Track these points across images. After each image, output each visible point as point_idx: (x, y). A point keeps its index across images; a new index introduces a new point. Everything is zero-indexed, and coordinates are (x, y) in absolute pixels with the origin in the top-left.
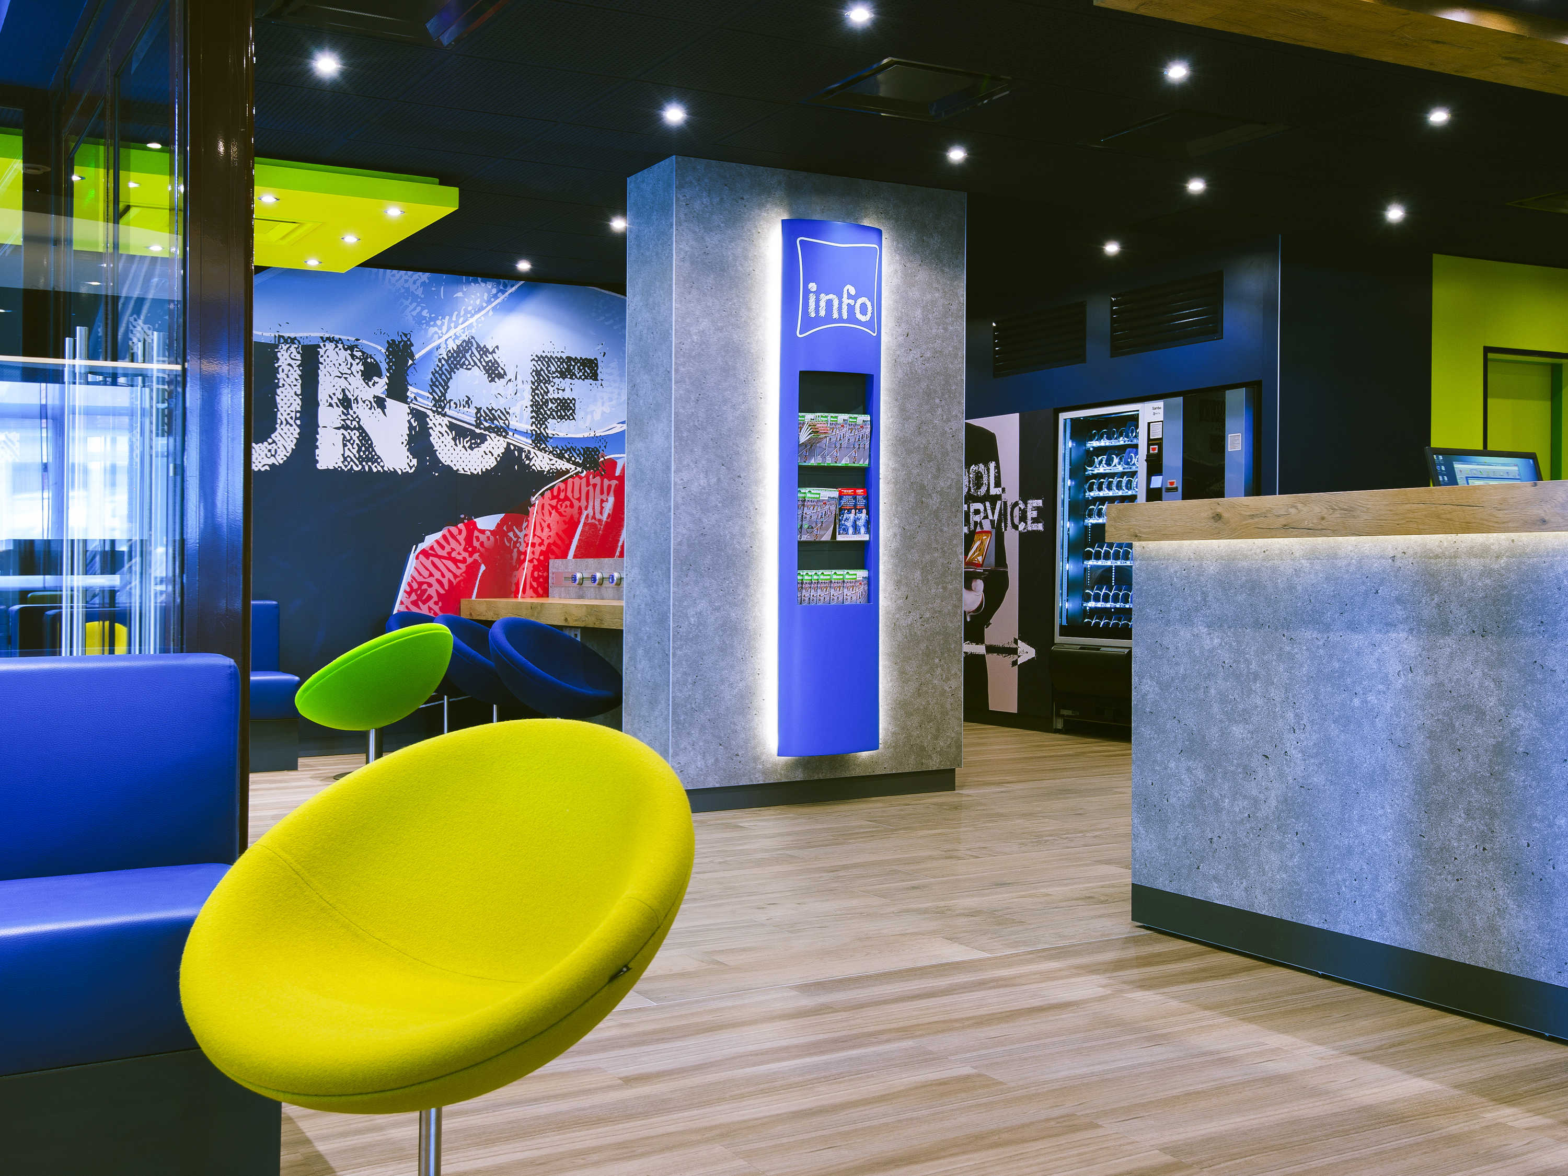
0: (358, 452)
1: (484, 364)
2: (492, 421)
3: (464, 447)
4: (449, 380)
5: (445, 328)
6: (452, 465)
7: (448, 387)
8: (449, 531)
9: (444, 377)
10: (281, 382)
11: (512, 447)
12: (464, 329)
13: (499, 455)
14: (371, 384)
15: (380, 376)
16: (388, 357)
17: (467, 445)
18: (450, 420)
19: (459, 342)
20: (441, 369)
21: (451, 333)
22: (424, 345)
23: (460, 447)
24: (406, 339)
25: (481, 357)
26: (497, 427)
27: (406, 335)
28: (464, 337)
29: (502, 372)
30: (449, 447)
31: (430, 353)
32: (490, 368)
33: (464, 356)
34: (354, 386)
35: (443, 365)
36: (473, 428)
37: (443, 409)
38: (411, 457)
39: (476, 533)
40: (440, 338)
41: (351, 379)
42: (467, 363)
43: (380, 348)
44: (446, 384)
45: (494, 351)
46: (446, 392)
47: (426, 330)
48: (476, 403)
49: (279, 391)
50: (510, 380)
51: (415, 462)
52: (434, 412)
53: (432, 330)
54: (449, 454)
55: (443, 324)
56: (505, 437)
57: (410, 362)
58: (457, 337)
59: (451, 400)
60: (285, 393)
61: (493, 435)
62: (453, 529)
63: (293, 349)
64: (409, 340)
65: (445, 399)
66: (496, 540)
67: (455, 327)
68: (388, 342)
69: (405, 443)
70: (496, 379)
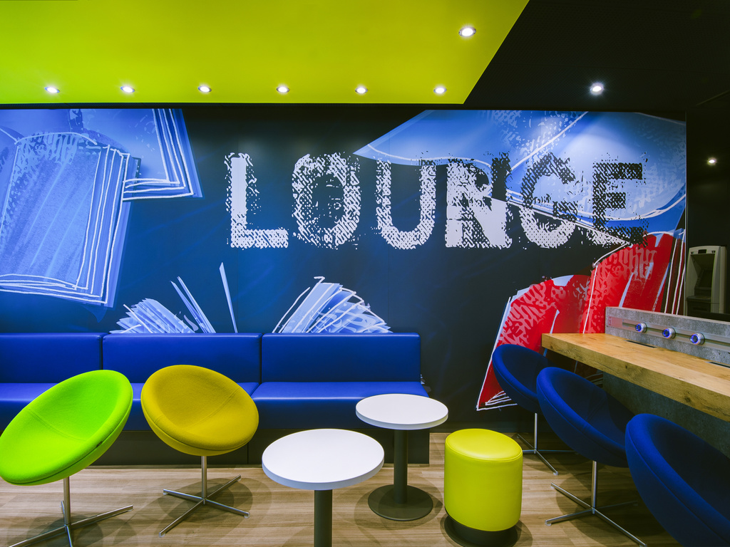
0: (473, 235)
1: (559, 171)
2: (565, 211)
3: (545, 229)
4: (534, 184)
5: (532, 148)
6: (536, 242)
7: (534, 189)
8: (534, 287)
9: (531, 182)
10: (423, 191)
11: (579, 229)
12: (545, 147)
13: (569, 235)
14: (481, 189)
15: (487, 183)
16: (493, 170)
17: (547, 229)
18: (535, 211)
19: (541, 157)
20: (529, 176)
21: (536, 151)
22: (518, 160)
23: (542, 229)
24: (505, 157)
25: (557, 166)
26: (568, 215)
27: (505, 154)
28: (545, 153)
29: (572, 176)
30: (534, 229)
31: (521, 166)
32: (564, 174)
33: (545, 167)
34: (470, 191)
35: (530, 174)
36: (551, 216)
37: (530, 204)
38: (508, 237)
39: (553, 289)
40: (528, 155)
41: (468, 186)
42: (547, 171)
43: (487, 164)
44: (533, 186)
45: (566, 162)
46: (532, 191)
47: (519, 150)
48: (553, 199)
49: (421, 197)
50: (578, 182)
51: (510, 241)
52: (524, 206)
53: (523, 150)
54: (534, 234)
55: (531, 145)
56: (574, 222)
57: (508, 173)
58: (540, 154)
59: (536, 198)
60: (426, 198)
61: (565, 221)
62: (537, 286)
63: (430, 169)
64: (507, 157)
65: (532, 197)
66: (567, 292)
67: (539, 147)
68: (493, 160)
69: (504, 228)
70: (568, 182)
